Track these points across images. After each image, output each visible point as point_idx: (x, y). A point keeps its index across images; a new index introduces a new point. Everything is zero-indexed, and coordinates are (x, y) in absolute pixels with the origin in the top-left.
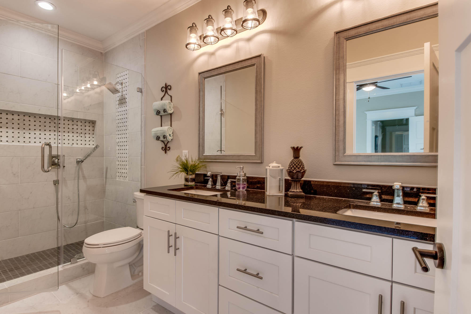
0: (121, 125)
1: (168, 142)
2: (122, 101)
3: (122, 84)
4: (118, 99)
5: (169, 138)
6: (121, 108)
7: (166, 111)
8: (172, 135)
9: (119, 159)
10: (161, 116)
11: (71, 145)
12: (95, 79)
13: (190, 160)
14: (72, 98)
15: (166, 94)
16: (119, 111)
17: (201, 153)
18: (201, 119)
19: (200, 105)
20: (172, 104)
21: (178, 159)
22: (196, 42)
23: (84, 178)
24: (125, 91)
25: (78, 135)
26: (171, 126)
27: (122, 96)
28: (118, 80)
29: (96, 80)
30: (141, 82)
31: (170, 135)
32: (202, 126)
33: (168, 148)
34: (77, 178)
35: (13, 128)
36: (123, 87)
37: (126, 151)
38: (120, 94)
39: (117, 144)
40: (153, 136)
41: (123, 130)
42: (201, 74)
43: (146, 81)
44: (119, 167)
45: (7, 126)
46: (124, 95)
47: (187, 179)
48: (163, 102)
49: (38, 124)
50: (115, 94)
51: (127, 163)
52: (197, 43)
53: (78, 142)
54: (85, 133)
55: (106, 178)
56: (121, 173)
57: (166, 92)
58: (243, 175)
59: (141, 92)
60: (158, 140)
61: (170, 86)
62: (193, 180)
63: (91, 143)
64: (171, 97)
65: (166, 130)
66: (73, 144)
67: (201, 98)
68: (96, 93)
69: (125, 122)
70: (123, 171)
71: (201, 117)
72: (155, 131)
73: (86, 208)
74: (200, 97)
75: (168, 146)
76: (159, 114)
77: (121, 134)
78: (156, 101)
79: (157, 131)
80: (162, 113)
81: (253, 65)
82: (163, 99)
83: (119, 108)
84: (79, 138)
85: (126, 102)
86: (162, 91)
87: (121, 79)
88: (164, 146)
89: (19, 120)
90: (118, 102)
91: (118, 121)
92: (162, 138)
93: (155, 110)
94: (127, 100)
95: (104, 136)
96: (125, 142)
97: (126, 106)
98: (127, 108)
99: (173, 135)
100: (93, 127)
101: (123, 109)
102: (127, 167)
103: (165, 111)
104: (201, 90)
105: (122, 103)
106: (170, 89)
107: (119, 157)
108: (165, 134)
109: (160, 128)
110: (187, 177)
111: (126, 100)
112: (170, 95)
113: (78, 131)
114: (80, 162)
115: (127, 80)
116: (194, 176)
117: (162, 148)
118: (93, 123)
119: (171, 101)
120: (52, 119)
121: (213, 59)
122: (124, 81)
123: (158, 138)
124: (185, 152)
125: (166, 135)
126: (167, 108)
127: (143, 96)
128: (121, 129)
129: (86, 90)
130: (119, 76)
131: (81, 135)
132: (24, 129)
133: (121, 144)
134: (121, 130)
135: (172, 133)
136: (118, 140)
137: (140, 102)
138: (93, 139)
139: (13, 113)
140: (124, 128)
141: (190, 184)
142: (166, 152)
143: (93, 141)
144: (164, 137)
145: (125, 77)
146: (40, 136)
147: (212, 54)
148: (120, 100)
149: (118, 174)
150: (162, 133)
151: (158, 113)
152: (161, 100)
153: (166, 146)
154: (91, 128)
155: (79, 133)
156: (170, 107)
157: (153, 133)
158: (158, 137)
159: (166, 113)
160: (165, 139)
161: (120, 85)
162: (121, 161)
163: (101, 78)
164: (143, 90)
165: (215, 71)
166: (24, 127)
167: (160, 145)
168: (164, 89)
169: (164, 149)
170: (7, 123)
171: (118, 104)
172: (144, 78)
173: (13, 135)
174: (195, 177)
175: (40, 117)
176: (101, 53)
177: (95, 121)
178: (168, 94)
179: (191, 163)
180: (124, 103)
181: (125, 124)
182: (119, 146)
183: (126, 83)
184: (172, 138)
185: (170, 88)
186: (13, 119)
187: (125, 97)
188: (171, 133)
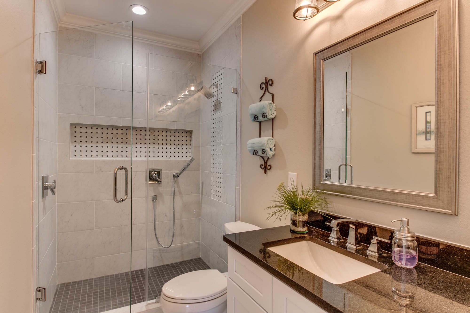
0: (216, 134)
1: (269, 158)
2: (217, 106)
3: (217, 86)
4: (213, 104)
5: (270, 154)
6: (216, 114)
7: (266, 116)
8: (273, 149)
9: (214, 175)
10: (260, 122)
11: (169, 158)
12: (192, 84)
13: (300, 191)
14: (176, 107)
15: (267, 92)
16: (214, 119)
17: (317, 178)
18: (317, 125)
19: (315, 103)
20: (274, 105)
21: (282, 188)
22: (310, 3)
23: (180, 193)
24: (220, 94)
25: (175, 146)
26: (273, 137)
27: (217, 100)
28: (213, 82)
29: (194, 86)
30: (236, 81)
31: (270, 149)
32: (320, 136)
33: (269, 166)
34: (173, 195)
35: (117, 143)
36: (218, 90)
37: (221, 166)
38: (215, 98)
39: (212, 156)
40: (249, 149)
41: (218, 141)
42: (317, 55)
43: (242, 79)
44: (214, 183)
45: (113, 140)
46: (219, 99)
47: (295, 221)
48: (262, 103)
49: (139, 137)
50: (210, 98)
51: (221, 180)
52: (312, 6)
53: (175, 154)
54: (183, 145)
55: (202, 194)
56: (216, 191)
57: (267, 89)
58: (410, 239)
59: (236, 93)
60: (256, 155)
61: (272, 80)
62: (305, 224)
63: (188, 155)
64: (273, 95)
65: (266, 142)
66: (171, 156)
67: (318, 91)
68: (195, 99)
69: (220, 131)
70: (218, 189)
71: (317, 122)
72: (251, 144)
73: (182, 227)
74: (315, 91)
75: (269, 163)
76: (257, 121)
77: (216, 146)
78: (254, 103)
79: (253, 143)
80: (261, 119)
81: (432, 14)
82: (263, 99)
83: (214, 114)
84: (177, 150)
85: (221, 107)
86: (262, 88)
87: (216, 80)
88: (263, 164)
89: (122, 134)
90: (213, 108)
91: (213, 130)
92: (260, 153)
93: (251, 115)
94: (222, 105)
95: (201, 147)
96: (220, 155)
97: (221, 112)
98: (221, 114)
99: (275, 149)
100: (190, 137)
101: (218, 115)
102: (222, 185)
103: (264, 115)
104: (318, 79)
105: (217, 109)
106: (271, 85)
107: (214, 172)
108: (264, 148)
109: (257, 140)
110: (295, 218)
111: (220, 105)
112: (271, 94)
113: (175, 142)
114: (176, 176)
115: (222, 81)
116: (306, 218)
117: (261, 166)
118: (190, 133)
119: (273, 101)
120: (152, 131)
121: (339, 25)
122: (219, 83)
123: (255, 153)
124: (292, 175)
125: (266, 149)
126: (267, 111)
127: (238, 98)
128: (216, 139)
129: (185, 98)
130: (214, 77)
131: (179, 147)
132: (127, 143)
133: (216, 157)
134: (216, 141)
135: (274, 147)
136: (213, 152)
137: (236, 106)
138: (190, 151)
139: (117, 128)
140: (219, 138)
141: (300, 229)
142: (265, 172)
143: (190, 153)
144: (263, 151)
145: (220, 78)
146: (141, 150)
147: (339, 17)
148: (215, 105)
149: (213, 192)
150: (260, 147)
151: (255, 118)
152: (260, 101)
153: (266, 163)
154: (188, 138)
155: (177, 145)
156: (271, 110)
157: (249, 146)
158: (256, 151)
159: (266, 119)
160: (265, 155)
161: (215, 87)
162: (216, 177)
163: (198, 83)
164: (238, 90)
165: (343, 44)
166: (127, 141)
167: (258, 161)
168: (264, 86)
169: (263, 167)
170: (112, 138)
171: (213, 110)
172: (239, 75)
173: (117, 149)
174: (308, 218)
175: (141, 130)
176: (199, 55)
177: (192, 131)
178: (269, 92)
179: (302, 196)
180: (219, 108)
181: (220, 133)
182: (214, 159)
183: (221, 84)
184: (273, 153)
185: (271, 83)
186: (117, 134)
187: (220, 100)
188: (272, 146)
